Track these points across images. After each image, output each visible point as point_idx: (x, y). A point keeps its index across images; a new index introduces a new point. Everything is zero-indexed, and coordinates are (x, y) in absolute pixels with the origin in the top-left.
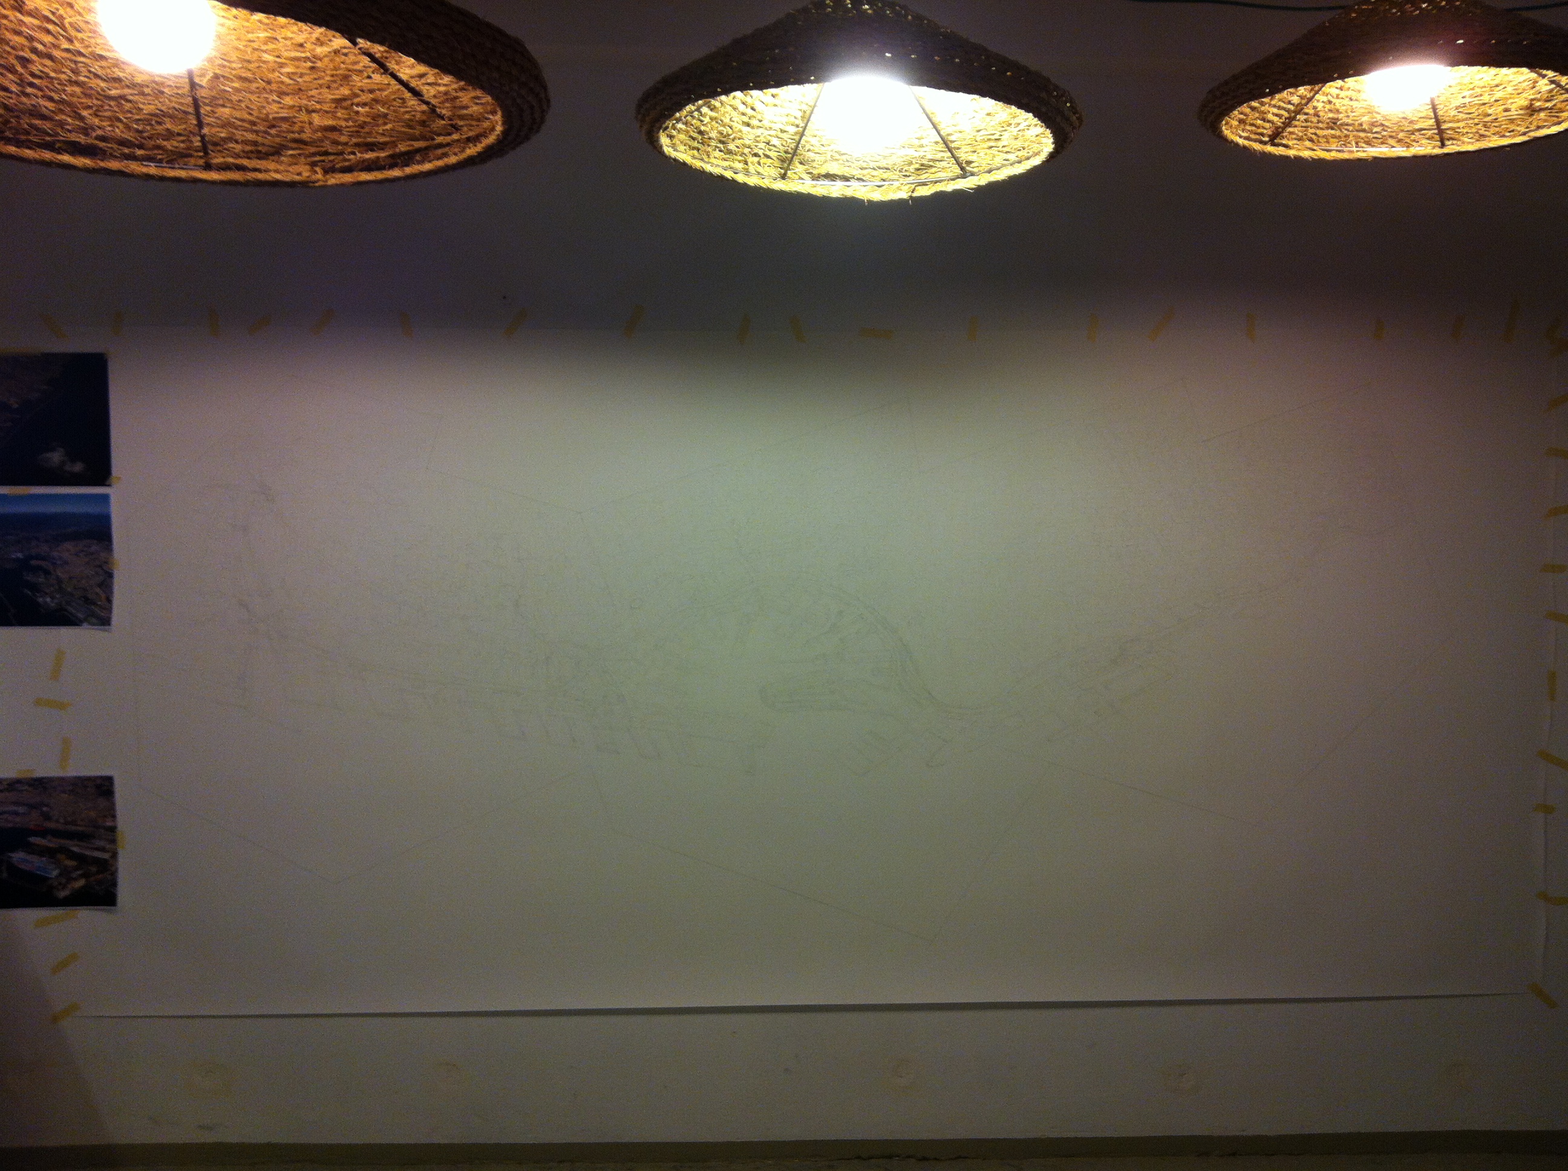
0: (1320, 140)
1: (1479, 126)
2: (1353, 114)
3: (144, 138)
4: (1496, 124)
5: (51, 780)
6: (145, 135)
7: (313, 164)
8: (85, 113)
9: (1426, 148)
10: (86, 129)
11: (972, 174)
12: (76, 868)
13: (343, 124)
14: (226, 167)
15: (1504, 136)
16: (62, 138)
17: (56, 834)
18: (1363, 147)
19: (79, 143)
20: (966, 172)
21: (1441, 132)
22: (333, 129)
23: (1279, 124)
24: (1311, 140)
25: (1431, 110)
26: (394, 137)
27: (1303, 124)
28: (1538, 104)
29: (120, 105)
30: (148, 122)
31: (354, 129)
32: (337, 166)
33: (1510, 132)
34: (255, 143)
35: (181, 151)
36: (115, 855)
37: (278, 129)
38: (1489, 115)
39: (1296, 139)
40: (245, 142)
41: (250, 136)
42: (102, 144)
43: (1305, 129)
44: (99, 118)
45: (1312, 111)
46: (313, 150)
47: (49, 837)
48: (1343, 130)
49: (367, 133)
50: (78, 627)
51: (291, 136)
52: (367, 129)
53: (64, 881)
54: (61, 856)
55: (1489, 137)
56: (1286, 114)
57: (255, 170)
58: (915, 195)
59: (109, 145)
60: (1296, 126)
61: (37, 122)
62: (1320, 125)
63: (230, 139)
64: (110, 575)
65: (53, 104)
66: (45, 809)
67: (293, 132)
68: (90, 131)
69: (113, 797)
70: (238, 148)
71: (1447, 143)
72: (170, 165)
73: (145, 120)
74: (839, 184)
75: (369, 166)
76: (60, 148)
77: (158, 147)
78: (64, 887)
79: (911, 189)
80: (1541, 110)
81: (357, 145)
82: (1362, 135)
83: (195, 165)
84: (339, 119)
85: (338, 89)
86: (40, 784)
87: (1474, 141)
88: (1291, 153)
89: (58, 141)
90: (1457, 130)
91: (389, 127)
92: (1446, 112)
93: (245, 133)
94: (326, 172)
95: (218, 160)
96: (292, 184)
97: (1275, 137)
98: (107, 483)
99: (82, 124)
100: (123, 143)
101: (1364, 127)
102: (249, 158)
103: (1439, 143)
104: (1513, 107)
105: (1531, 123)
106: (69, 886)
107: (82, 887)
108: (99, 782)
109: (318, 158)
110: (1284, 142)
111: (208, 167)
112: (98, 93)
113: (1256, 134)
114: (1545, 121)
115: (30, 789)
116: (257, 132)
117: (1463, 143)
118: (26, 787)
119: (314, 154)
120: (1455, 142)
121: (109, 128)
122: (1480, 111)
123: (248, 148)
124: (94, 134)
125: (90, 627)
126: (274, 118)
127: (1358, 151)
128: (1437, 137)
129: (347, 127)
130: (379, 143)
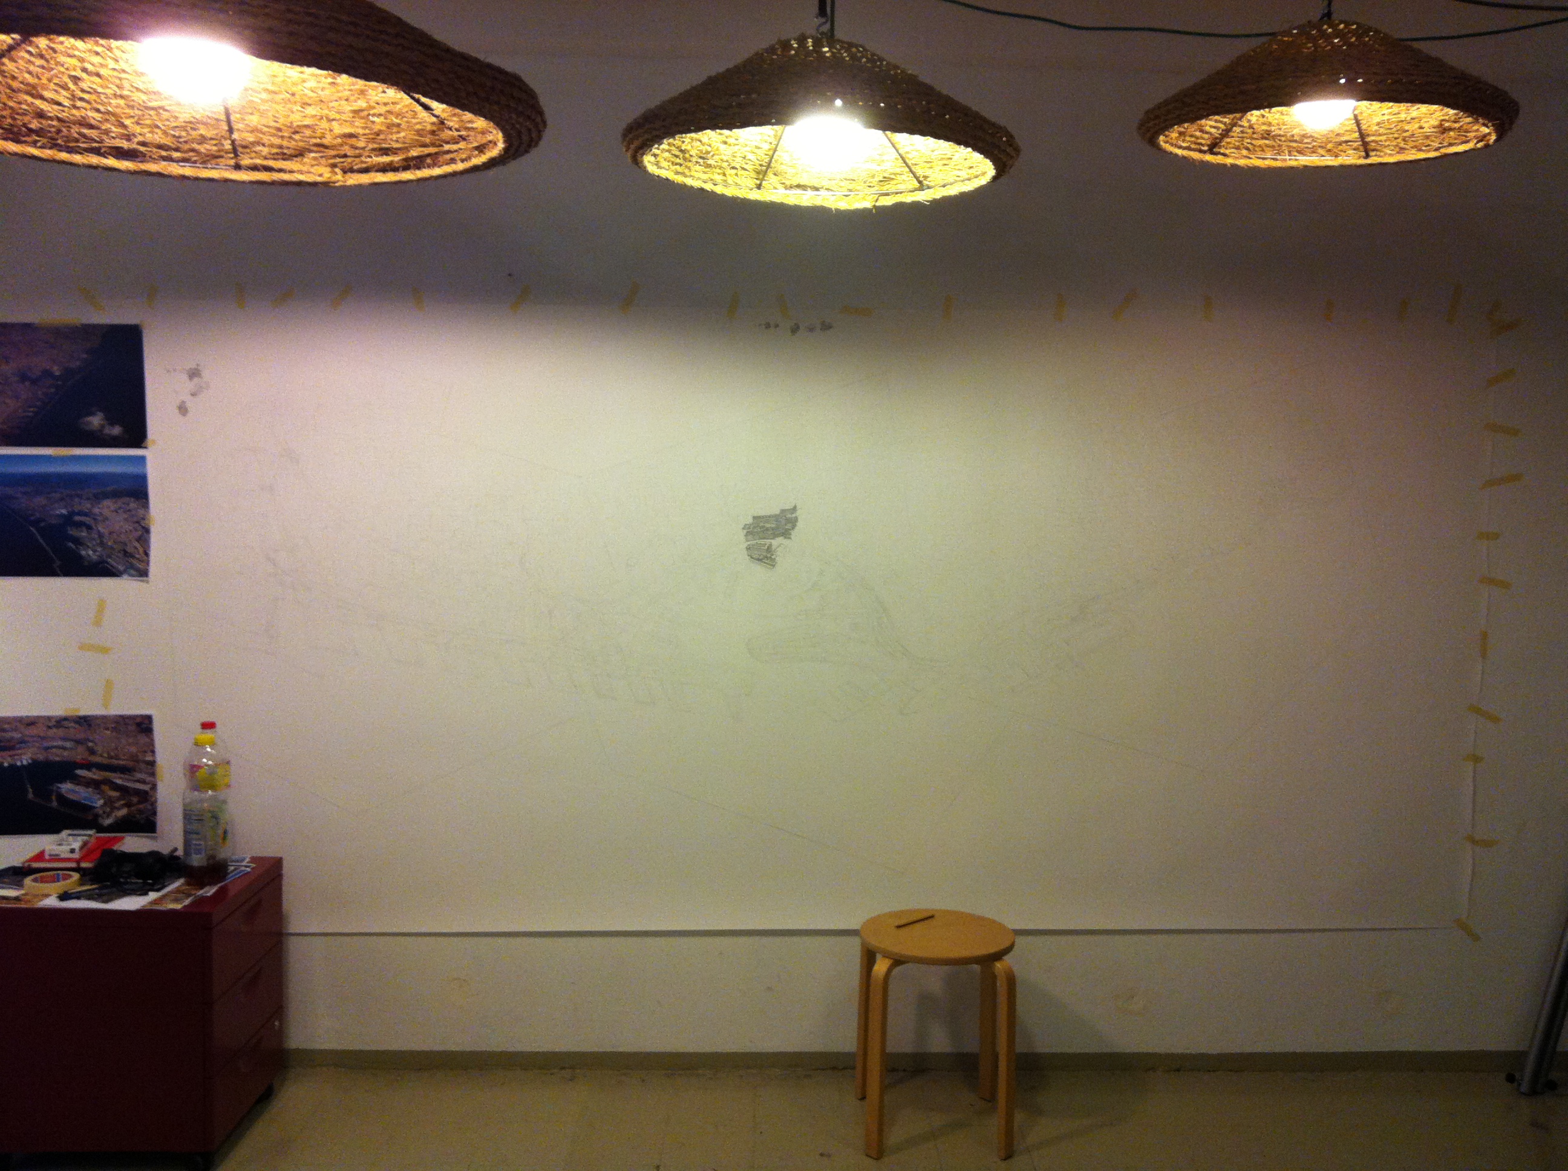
0: (1257, 149)
1: (1399, 140)
2: (1285, 127)
3: (180, 143)
4: (1413, 139)
5: (96, 717)
6: (181, 140)
7: (334, 166)
8: (127, 122)
9: (1351, 158)
10: (128, 135)
11: (929, 187)
12: (119, 799)
13: (361, 131)
14: (255, 168)
15: (1420, 150)
16: (108, 145)
17: (101, 767)
18: (1295, 156)
19: (122, 148)
20: (923, 186)
21: (1365, 144)
22: (351, 136)
23: (1217, 135)
24: (1247, 149)
25: (1355, 125)
26: (406, 143)
27: (1240, 135)
28: (1447, 124)
29: (158, 114)
30: (184, 128)
31: (371, 136)
32: (355, 167)
33: (1426, 146)
34: (281, 147)
35: (214, 153)
36: (154, 787)
37: (301, 134)
38: (1408, 131)
39: (1233, 148)
40: (272, 146)
41: (277, 141)
42: (142, 149)
43: (1241, 139)
44: (141, 126)
45: (1246, 124)
46: (333, 153)
47: (94, 770)
48: (1276, 140)
49: (382, 140)
50: (119, 578)
51: (314, 141)
52: (382, 137)
53: (108, 810)
54: (105, 788)
55: (1408, 149)
56: (1222, 126)
57: (280, 170)
58: (878, 204)
59: (149, 149)
60: (1233, 137)
61: (85, 131)
62: (1255, 136)
63: (258, 143)
64: (147, 531)
65: (100, 115)
66: (90, 744)
67: (315, 138)
68: (132, 137)
69: (153, 735)
70: (265, 151)
71: (1373, 153)
72: (205, 166)
73: (182, 127)
74: (810, 192)
75: (384, 169)
76: (105, 152)
77: (193, 150)
78: (108, 816)
79: (875, 199)
80: (1450, 129)
81: (374, 150)
82: (1294, 145)
83: (226, 165)
84: (357, 127)
85: (355, 101)
86: (85, 721)
87: (1395, 152)
88: (1229, 161)
89: (104, 147)
90: (1380, 143)
91: (402, 134)
92: (1369, 126)
93: (272, 139)
94: (345, 172)
95: (246, 161)
96: (315, 184)
97: (1213, 148)
98: (145, 446)
99: (126, 132)
100: (160, 147)
101: (1295, 138)
102: (275, 159)
103: (1363, 154)
104: (1426, 125)
105: (1443, 139)
106: (114, 814)
107: (124, 817)
108: (138, 720)
109: (338, 160)
110: (1222, 151)
111: (238, 167)
112: (140, 104)
113: (1196, 143)
114: (1456, 139)
115: (77, 726)
116: (282, 137)
117: (1386, 154)
118: (72, 724)
119: (335, 157)
120: (1378, 153)
121: (150, 135)
122: (1399, 127)
123: (275, 151)
124: (136, 140)
125: (130, 578)
126: (298, 126)
127: (1290, 160)
128: (1362, 148)
129: (365, 135)
130: (393, 148)
